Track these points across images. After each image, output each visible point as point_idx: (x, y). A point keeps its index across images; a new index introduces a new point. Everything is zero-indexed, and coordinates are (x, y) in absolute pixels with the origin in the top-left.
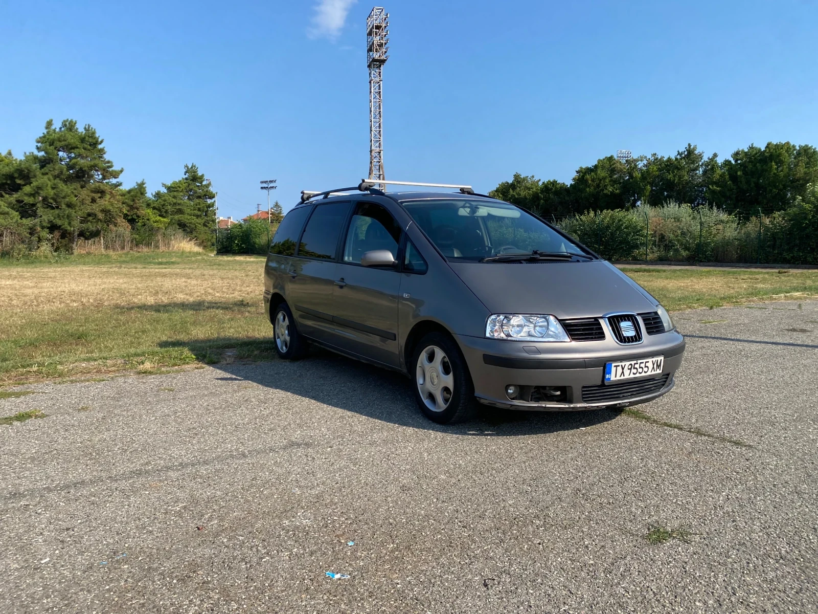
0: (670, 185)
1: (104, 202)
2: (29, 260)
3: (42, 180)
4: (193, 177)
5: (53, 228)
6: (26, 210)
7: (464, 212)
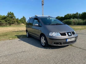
0: (75, 17)
1: (14, 20)
2: (6, 26)
3: (8, 18)
4: (24, 17)
5: (9, 23)
6: (6, 21)
7: (48, 19)
